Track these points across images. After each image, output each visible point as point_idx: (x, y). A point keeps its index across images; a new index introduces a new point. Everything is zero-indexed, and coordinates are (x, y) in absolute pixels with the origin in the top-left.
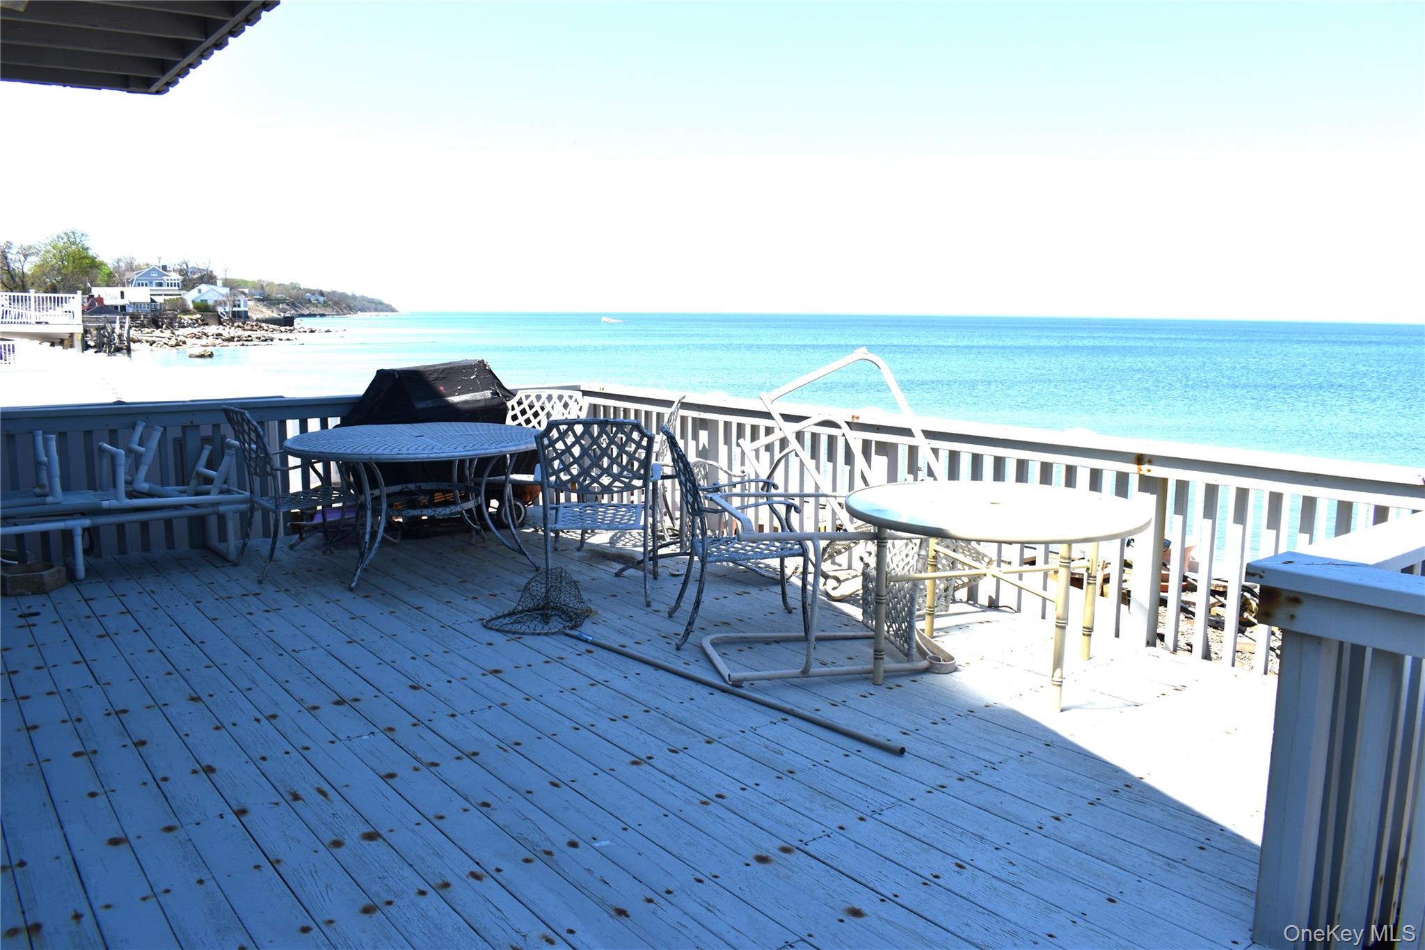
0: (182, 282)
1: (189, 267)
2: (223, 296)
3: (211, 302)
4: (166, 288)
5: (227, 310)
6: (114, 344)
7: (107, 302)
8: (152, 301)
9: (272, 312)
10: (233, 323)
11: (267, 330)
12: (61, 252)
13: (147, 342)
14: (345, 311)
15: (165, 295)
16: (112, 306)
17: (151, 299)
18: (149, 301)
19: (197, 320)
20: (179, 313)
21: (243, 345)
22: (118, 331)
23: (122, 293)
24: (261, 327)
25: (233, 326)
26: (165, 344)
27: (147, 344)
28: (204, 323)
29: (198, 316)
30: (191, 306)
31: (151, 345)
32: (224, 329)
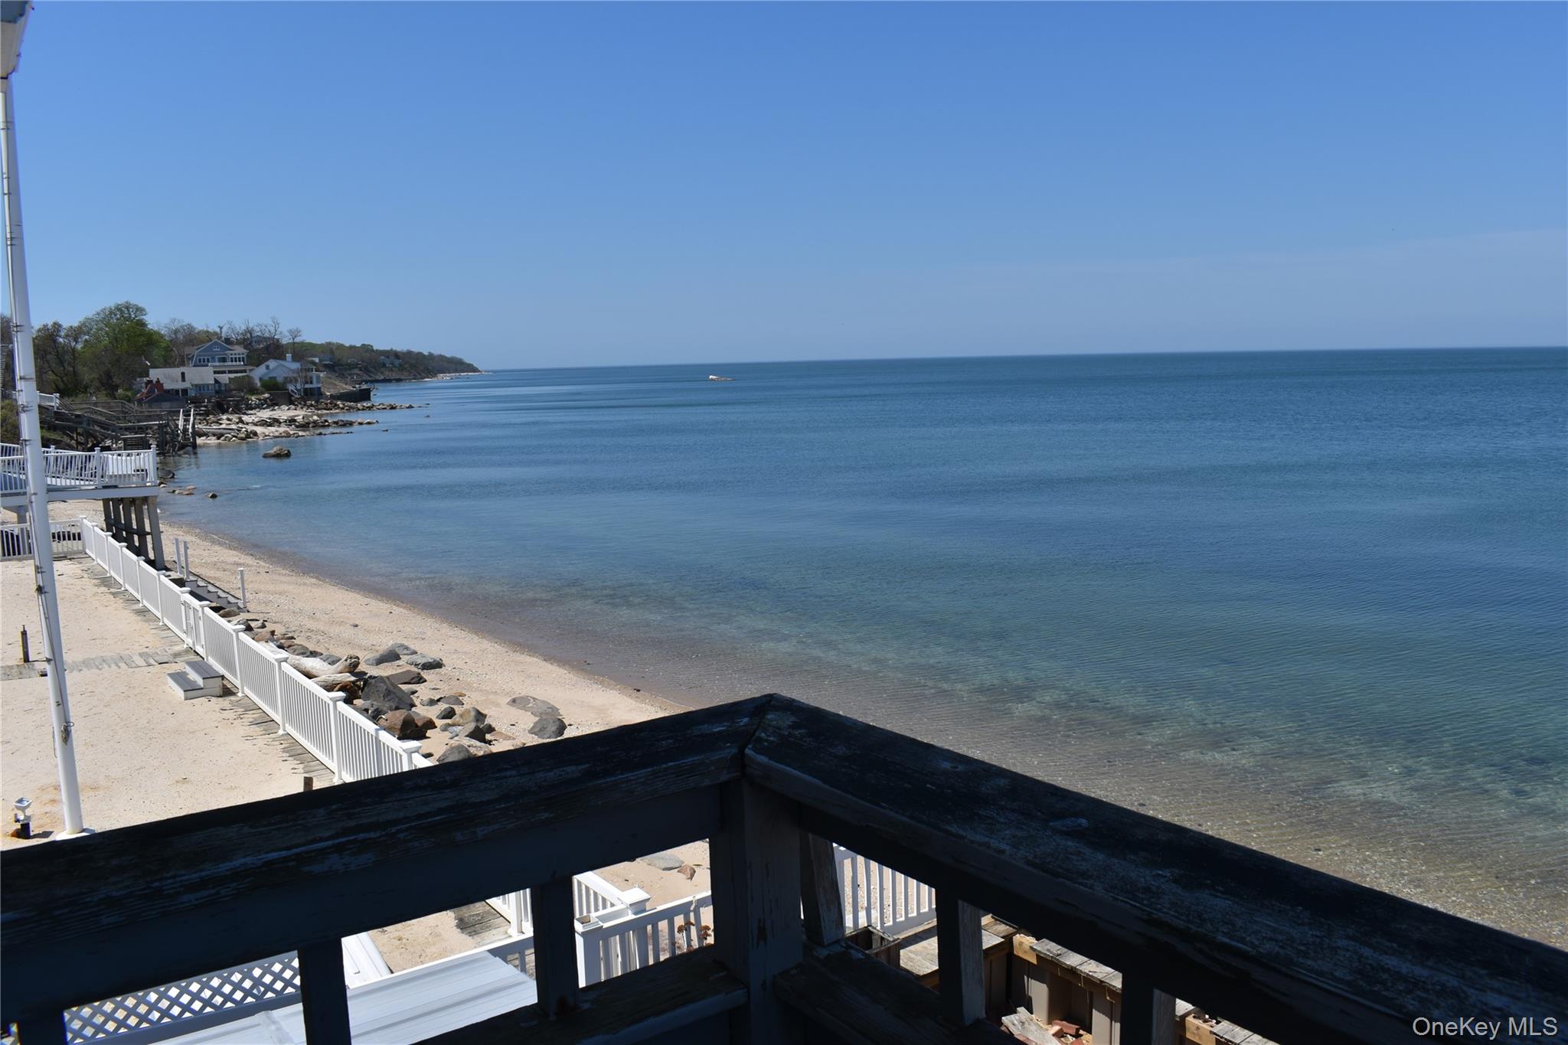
0: (248, 356)
1: (253, 335)
2: (293, 371)
3: (280, 380)
4: (230, 363)
5: (299, 387)
6: (179, 442)
7: (167, 386)
8: (216, 381)
9: (346, 384)
10: (305, 402)
11: (343, 409)
12: (114, 330)
13: (214, 435)
14: (423, 375)
15: (230, 372)
16: (172, 390)
17: (215, 379)
18: (212, 382)
19: (265, 400)
20: (246, 393)
21: (320, 434)
22: (181, 423)
23: (183, 374)
24: (336, 405)
25: (305, 405)
26: (234, 436)
27: (214, 438)
28: (273, 404)
29: (267, 395)
30: (259, 384)
31: (219, 438)
32: (296, 409)
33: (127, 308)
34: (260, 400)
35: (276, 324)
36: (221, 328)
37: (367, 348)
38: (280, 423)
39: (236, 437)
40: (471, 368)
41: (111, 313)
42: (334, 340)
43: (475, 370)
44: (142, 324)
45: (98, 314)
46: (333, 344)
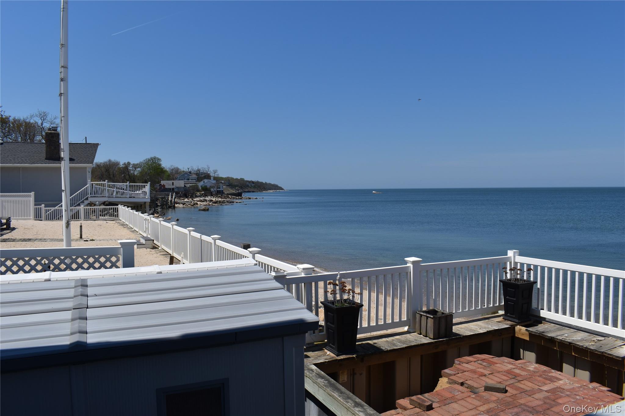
0: (197, 178)
1: (200, 172)
2: (213, 184)
3: (208, 187)
4: (191, 181)
5: (215, 190)
6: (168, 205)
7: (167, 187)
8: (185, 186)
9: (233, 190)
10: (217, 195)
11: (231, 198)
12: (149, 166)
13: (182, 204)
14: (263, 190)
15: (190, 184)
16: (168, 188)
17: (184, 185)
18: (183, 186)
19: (202, 194)
20: (195, 191)
21: (221, 205)
22: (170, 199)
23: (173, 183)
24: (228, 197)
25: (217, 196)
26: (189, 204)
27: (182, 205)
28: (205, 195)
29: (203, 192)
30: (200, 188)
31: (183, 205)
32: (213, 198)
33: (155, 159)
34: (200, 194)
35: (209, 168)
36: (189, 169)
37: (242, 180)
38: (207, 201)
39: (190, 205)
40: (281, 188)
41: (149, 160)
42: (230, 176)
43: (282, 189)
44: (160, 165)
45: (144, 161)
46: (230, 178)
